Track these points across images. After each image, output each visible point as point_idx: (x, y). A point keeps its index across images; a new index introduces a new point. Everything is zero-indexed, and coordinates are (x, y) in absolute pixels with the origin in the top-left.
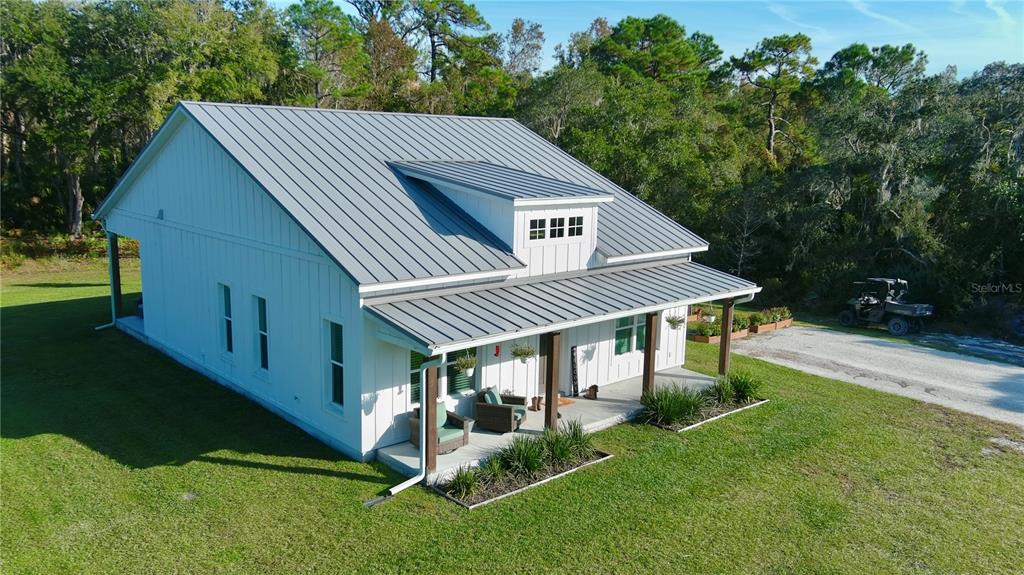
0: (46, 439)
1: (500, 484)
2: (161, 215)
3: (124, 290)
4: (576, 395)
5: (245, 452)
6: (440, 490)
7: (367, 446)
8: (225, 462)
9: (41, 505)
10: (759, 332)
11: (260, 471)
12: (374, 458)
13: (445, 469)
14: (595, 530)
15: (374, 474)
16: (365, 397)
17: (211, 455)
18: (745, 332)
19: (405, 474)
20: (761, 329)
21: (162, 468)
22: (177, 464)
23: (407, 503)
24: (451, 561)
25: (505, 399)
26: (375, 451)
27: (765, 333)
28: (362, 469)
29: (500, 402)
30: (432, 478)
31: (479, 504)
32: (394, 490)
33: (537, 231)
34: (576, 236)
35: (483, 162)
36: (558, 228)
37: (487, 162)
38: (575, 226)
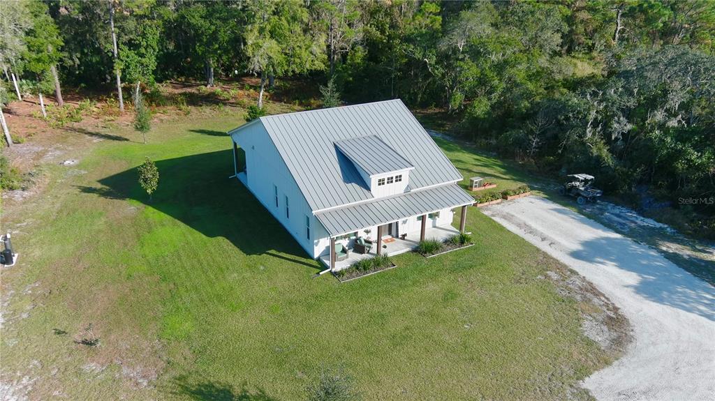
0: (220, 238)
1: (354, 274)
2: (253, 148)
3: (238, 147)
4: (397, 237)
5: (279, 251)
6: (335, 274)
7: (316, 256)
8: (274, 255)
9: (224, 267)
10: (509, 199)
11: (283, 260)
12: (319, 260)
13: (339, 266)
14: (375, 294)
15: (317, 265)
16: (316, 241)
17: (270, 252)
18: (499, 200)
19: (326, 267)
20: (509, 198)
21: (255, 256)
22: (260, 255)
23: (325, 278)
24: (330, 299)
25: (366, 241)
26: (319, 258)
27: (511, 201)
28: (314, 263)
29: (363, 242)
30: (333, 270)
31: (345, 281)
32: (321, 273)
33: (381, 182)
34: (399, 182)
35: (375, 136)
36: (390, 180)
37: (377, 135)
38: (399, 179)
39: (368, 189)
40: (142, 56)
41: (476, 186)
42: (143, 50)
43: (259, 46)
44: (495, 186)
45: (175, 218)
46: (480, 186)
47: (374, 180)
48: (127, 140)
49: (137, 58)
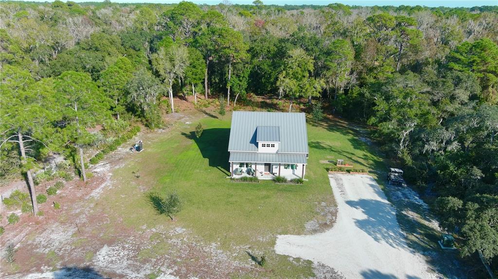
1: (239, 181)
5: (222, 168)
6: (231, 179)
8: (218, 168)
11: (219, 170)
13: (235, 177)
15: (229, 175)
18: (344, 172)
20: (351, 173)
21: (211, 167)
22: (214, 167)
23: (227, 179)
30: (232, 177)
31: (233, 182)
32: (227, 177)
33: (263, 146)
34: (273, 148)
35: (279, 127)
36: (268, 146)
37: (280, 128)
38: (273, 146)
39: (258, 147)
40: (241, 81)
41: (339, 164)
42: (241, 78)
43: (283, 81)
44: (352, 166)
45: (200, 149)
46: (342, 164)
47: (260, 145)
48: (217, 118)
49: (238, 82)
